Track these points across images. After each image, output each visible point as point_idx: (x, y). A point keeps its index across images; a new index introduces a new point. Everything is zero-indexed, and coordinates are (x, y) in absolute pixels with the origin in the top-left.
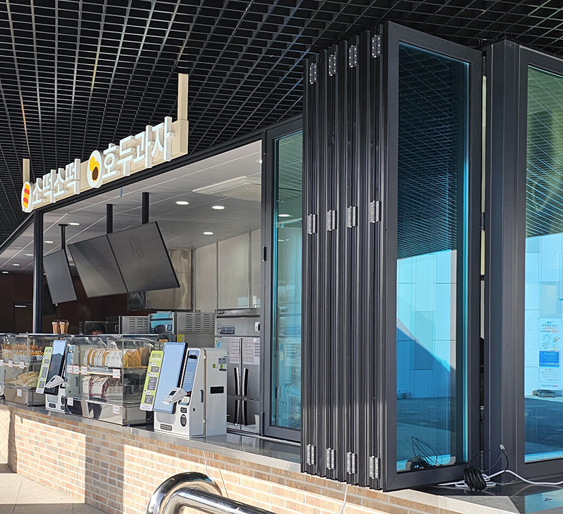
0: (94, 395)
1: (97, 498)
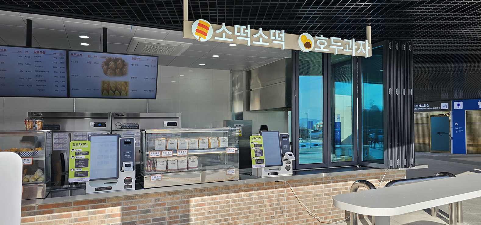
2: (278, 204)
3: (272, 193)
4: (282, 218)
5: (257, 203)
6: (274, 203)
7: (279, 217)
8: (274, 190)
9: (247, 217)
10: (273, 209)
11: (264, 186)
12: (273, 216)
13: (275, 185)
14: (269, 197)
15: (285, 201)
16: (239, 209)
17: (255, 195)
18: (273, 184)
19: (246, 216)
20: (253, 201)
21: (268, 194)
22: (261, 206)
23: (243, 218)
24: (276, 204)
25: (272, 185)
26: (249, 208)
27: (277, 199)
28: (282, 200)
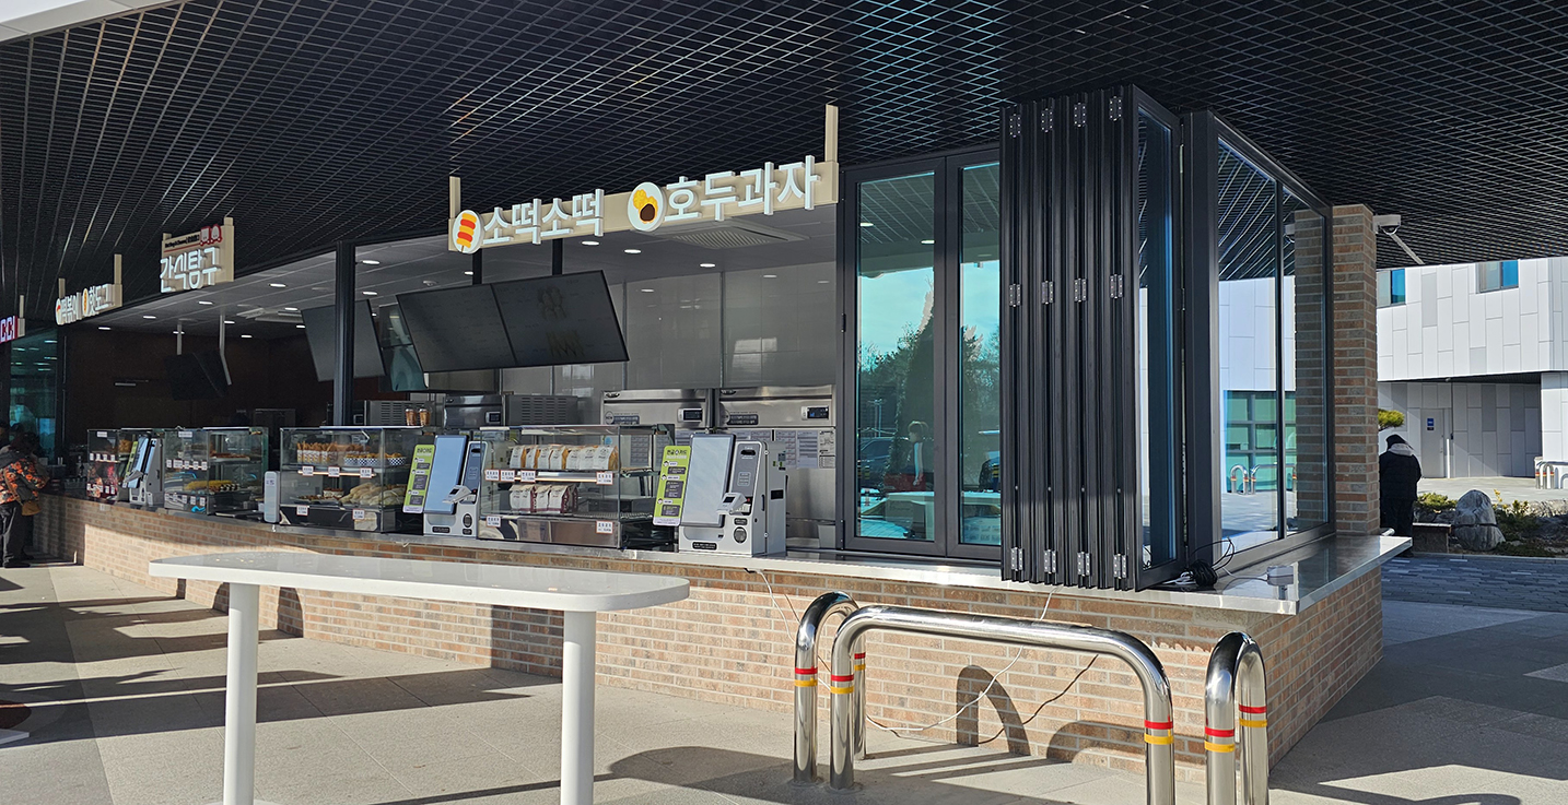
0: (540, 510)
1: (521, 657)
2: (754, 634)
3: (741, 599)
4: (764, 677)
5: (708, 618)
6: (746, 628)
7: (757, 670)
8: (746, 593)
9: (685, 649)
10: (741, 644)
11: (723, 580)
12: (743, 665)
13: (748, 579)
14: (734, 610)
15: (772, 630)
16: (669, 625)
17: (702, 597)
18: (744, 578)
19: (683, 646)
20: (699, 611)
21: (731, 601)
22: (714, 630)
23: (676, 648)
24: (750, 632)
25: (741, 579)
26: (690, 627)
27: (752, 620)
28: (764, 624)
